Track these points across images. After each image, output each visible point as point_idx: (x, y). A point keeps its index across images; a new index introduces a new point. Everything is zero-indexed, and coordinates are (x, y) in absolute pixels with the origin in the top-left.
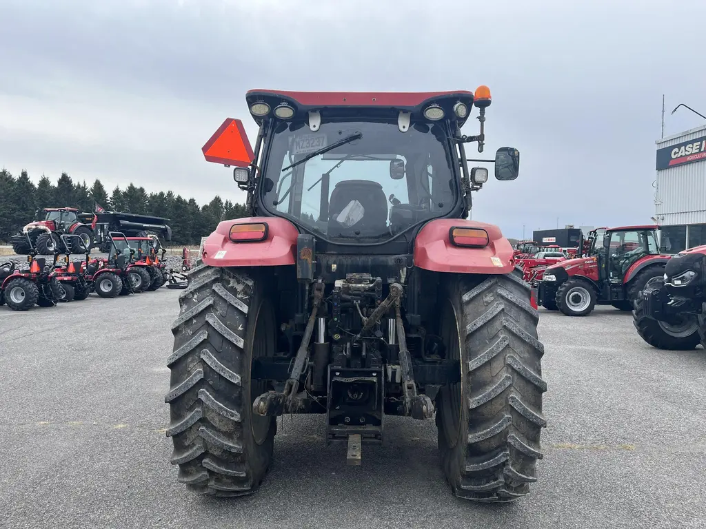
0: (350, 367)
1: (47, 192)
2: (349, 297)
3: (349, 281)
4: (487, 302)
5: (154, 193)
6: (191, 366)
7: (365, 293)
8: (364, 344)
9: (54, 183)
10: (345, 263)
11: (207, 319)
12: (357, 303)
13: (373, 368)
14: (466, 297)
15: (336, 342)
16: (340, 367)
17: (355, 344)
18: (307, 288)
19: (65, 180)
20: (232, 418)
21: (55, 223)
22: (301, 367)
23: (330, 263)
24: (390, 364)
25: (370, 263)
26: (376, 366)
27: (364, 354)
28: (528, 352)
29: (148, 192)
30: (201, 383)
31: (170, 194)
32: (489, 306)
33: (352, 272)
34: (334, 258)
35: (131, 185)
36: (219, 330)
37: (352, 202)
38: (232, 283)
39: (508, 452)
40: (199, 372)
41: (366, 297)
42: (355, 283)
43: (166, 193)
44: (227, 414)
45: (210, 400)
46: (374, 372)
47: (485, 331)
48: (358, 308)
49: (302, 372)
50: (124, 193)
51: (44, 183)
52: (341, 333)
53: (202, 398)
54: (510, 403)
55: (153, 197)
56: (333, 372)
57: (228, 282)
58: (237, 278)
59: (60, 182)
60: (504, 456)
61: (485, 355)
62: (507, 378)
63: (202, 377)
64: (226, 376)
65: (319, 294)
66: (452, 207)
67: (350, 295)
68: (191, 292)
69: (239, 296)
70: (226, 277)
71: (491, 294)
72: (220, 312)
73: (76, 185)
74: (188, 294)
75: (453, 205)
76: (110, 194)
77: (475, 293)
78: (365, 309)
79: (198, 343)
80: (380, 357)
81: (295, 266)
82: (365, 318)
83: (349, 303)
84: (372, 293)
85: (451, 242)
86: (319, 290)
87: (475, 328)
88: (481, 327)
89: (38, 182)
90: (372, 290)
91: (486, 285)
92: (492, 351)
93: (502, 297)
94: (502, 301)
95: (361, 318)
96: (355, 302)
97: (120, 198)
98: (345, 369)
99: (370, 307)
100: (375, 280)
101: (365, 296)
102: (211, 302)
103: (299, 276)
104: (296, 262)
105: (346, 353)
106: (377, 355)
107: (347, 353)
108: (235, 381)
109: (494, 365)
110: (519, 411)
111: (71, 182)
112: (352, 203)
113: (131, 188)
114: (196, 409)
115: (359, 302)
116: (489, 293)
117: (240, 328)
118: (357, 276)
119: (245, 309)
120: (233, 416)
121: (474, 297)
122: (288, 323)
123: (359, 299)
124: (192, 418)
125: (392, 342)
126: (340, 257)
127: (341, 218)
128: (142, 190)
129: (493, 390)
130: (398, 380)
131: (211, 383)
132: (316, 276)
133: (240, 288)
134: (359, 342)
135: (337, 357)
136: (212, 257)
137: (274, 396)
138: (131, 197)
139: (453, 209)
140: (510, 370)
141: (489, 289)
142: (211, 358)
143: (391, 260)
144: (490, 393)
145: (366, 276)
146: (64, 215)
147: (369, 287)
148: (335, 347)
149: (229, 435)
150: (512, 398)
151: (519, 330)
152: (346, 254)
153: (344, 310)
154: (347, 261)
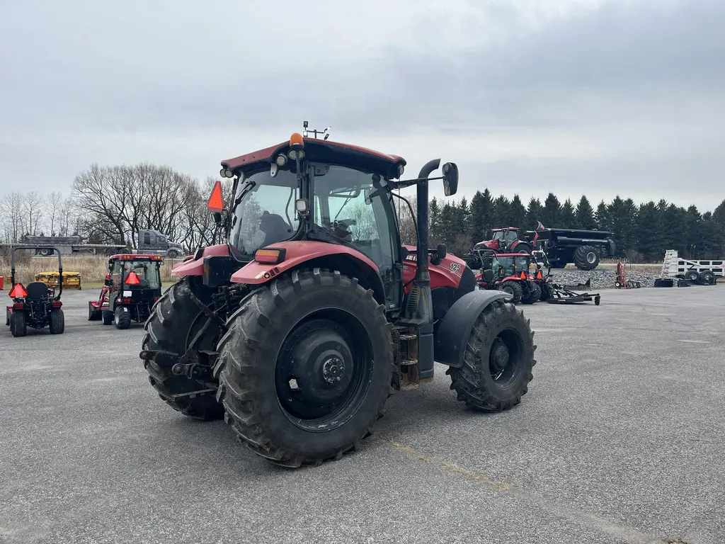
5: (645, 204)
19: (552, 200)
21: (499, 241)
29: (637, 204)
31: (662, 203)
35: (618, 197)
43: (656, 203)
50: (610, 207)
55: (642, 207)
59: (546, 202)
76: (595, 208)
97: (605, 212)
113: (618, 201)
128: (630, 202)
138: (616, 210)
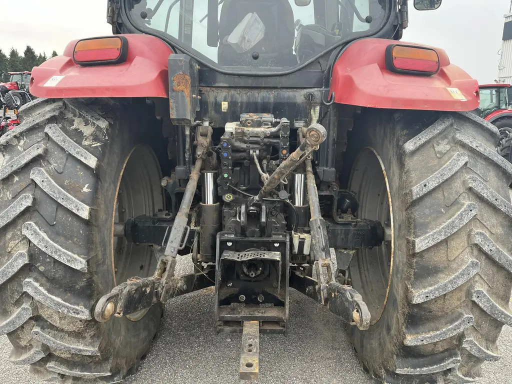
0: (246, 236)
1: (17, 61)
2: (244, 146)
3: (243, 124)
4: (440, 152)
6: (12, 244)
7: (266, 140)
8: (264, 207)
9: (21, 54)
10: (239, 100)
11: (32, 177)
12: (255, 154)
13: (274, 238)
14: (410, 146)
15: (228, 205)
16: (233, 236)
17: (252, 208)
18: (188, 133)
19: (29, 51)
20: (77, 316)
21: (17, 84)
22: (179, 239)
23: (218, 100)
24: (296, 231)
25: (272, 100)
26: (279, 235)
27: (263, 220)
28: (502, 225)
30: (26, 270)
32: (446, 158)
33: (248, 111)
34: (224, 93)
36: (50, 193)
37: (250, 15)
38: (78, 124)
39: (459, 358)
40: (21, 255)
41: (268, 146)
42: (251, 126)
44: (68, 312)
45: (40, 293)
46: (276, 242)
47: (439, 195)
48: (256, 161)
49: (181, 246)
51: (14, 54)
52: (234, 192)
53: (30, 291)
54: (474, 299)
56: (223, 243)
57: (71, 123)
58: (84, 117)
59: (26, 53)
60: (453, 362)
61: (440, 231)
62: (474, 265)
63: (27, 262)
64: (63, 260)
65: (204, 142)
66: (383, 24)
67: (245, 142)
68: (15, 137)
69: (86, 143)
70: (70, 116)
71: (446, 141)
72: (54, 165)
73: (39, 55)
74: (11, 139)
75: (385, 21)
77: (423, 140)
78: (265, 162)
79: (18, 212)
80: (284, 222)
81: (168, 100)
82: (265, 176)
83: (244, 154)
84: (275, 141)
85: (389, 66)
86: (204, 135)
87: (425, 190)
88: (434, 189)
89: (9, 54)
90: (275, 136)
91: (438, 128)
92: (452, 225)
93: (464, 146)
94: (462, 151)
95: (260, 175)
96: (251, 152)
98: (239, 238)
99: (272, 159)
100: (279, 123)
101: (265, 144)
102: (40, 151)
103: (173, 115)
104: (168, 94)
105: (240, 218)
106: (280, 220)
107: (242, 219)
108: (78, 267)
109: (453, 244)
110: (485, 309)
111: (34, 53)
112: (249, 17)
114: (24, 306)
115: (258, 152)
116: (443, 139)
117: (85, 190)
118: (255, 117)
119: (92, 162)
120: (78, 314)
121: (422, 146)
122: (169, 176)
123: (257, 148)
124: (18, 317)
125: (299, 202)
126: (233, 92)
127: (233, 38)
129: (451, 282)
130: (306, 251)
131: (42, 269)
132: (199, 116)
133: (88, 131)
134: (258, 206)
135: (229, 222)
136: (40, 85)
137: (135, 287)
139: (384, 26)
140: (476, 252)
141: (443, 135)
142: (37, 234)
143: (299, 96)
144: (446, 285)
145: (268, 117)
146: (24, 77)
147: (272, 133)
148: (226, 210)
149: (77, 335)
150: (478, 292)
151: (491, 192)
152: (240, 87)
153: (237, 163)
154: (242, 97)
